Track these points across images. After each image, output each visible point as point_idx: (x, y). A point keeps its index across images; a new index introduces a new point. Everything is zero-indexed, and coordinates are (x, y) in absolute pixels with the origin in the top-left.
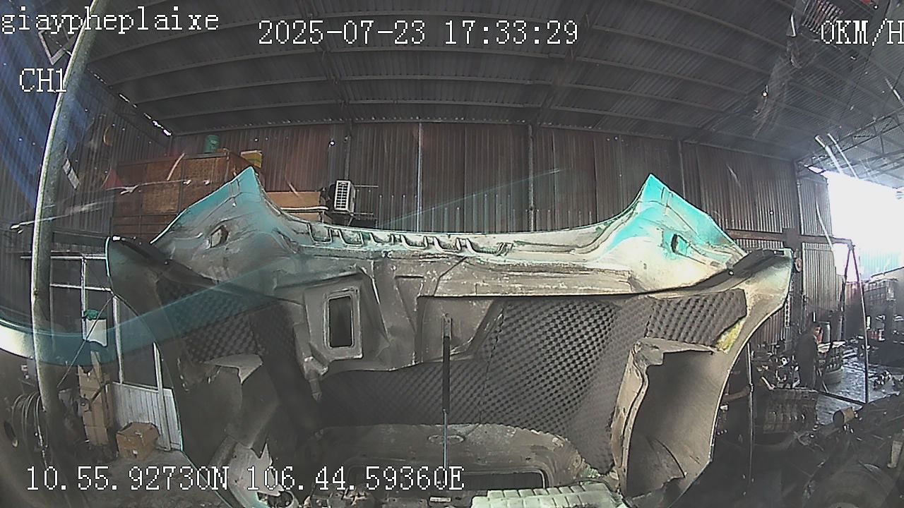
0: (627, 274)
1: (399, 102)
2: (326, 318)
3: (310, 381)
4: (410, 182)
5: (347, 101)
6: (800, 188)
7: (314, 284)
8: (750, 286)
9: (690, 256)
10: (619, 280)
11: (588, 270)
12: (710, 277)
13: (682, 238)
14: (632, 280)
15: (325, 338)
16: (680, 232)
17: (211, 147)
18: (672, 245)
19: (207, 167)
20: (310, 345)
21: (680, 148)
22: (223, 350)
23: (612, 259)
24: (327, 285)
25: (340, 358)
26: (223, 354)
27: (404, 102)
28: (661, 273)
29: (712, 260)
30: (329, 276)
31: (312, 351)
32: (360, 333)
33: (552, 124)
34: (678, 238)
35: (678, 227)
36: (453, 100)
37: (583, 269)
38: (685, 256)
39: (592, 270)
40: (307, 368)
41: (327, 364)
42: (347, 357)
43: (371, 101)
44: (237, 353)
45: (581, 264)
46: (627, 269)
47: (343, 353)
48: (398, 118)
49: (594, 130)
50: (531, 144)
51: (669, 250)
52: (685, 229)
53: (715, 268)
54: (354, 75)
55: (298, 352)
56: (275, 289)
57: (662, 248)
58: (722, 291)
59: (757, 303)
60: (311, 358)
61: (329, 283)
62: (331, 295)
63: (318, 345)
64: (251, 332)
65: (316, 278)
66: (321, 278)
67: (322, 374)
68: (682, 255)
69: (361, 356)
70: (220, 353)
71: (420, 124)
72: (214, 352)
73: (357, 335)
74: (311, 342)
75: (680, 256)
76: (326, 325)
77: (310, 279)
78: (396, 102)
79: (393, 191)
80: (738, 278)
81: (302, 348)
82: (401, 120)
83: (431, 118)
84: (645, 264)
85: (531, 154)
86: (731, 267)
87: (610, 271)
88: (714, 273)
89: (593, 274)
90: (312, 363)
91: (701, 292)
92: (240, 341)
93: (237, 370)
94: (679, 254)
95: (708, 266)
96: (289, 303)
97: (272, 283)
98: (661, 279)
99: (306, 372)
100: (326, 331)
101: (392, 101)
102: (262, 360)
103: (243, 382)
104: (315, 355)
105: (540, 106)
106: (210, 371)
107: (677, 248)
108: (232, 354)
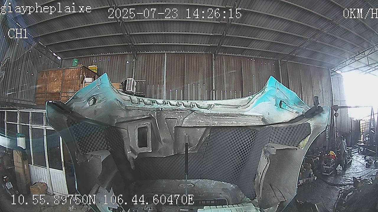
0: (261, 117)
1: (156, 44)
2: (137, 135)
3: (130, 161)
4: (161, 79)
5: (133, 43)
6: (332, 80)
7: (132, 121)
8: (312, 121)
9: (287, 109)
10: (258, 119)
11: (245, 115)
12: (295, 118)
13: (284, 102)
14: (263, 120)
15: (136, 144)
16: (283, 99)
17: (75, 64)
18: (280, 105)
19: (73, 72)
20: (130, 146)
21: (280, 64)
22: (94, 148)
23: (255, 111)
24: (137, 122)
25: (142, 152)
26: (94, 150)
27: (158, 44)
28: (275, 116)
29: (296, 111)
30: (138, 118)
31: (131, 149)
32: (151, 141)
33: (223, 53)
34: (282, 102)
35: (282, 97)
36: (179, 43)
37: (243, 115)
38: (285, 109)
39: (247, 115)
40: (129, 156)
41: (137, 154)
42: (145, 151)
43: (143, 44)
44: (100, 149)
45: (242, 113)
46: (261, 115)
47: (144, 150)
48: (155, 51)
49: (242, 55)
50: (214, 62)
51: (278, 107)
52: (285, 98)
53: (297, 114)
54: (135, 32)
55: (125, 149)
56: (116, 123)
57: (276, 106)
58: (301, 124)
59: (315, 129)
60: (131, 152)
61: (138, 121)
62: (139, 126)
63: (133, 146)
64: (106, 141)
65: (133, 119)
66: (135, 119)
67: (135, 158)
68: (284, 109)
69: (151, 151)
70: (93, 150)
71: (166, 54)
72: (90, 149)
73: (149, 142)
74: (131, 145)
75: (283, 109)
76: (137, 139)
77: (130, 119)
78: (154, 44)
79: (154, 83)
80: (307, 118)
81: (127, 148)
82: (157, 52)
83: (170, 51)
84: (269, 113)
85: (213, 66)
86: (304, 114)
87: (254, 116)
88: (297, 116)
89: (247, 117)
90: (131, 154)
91: (292, 124)
92: (101, 145)
93: (100, 157)
94: (283, 108)
95: (294, 113)
96: (121, 129)
97: (114, 121)
98: (275, 119)
99: (128, 158)
100: (137, 141)
101: (152, 44)
102: (110, 152)
103: (103, 161)
104: (132, 150)
105: (217, 45)
106: (88, 157)
107: (282, 106)
108: (98, 150)
